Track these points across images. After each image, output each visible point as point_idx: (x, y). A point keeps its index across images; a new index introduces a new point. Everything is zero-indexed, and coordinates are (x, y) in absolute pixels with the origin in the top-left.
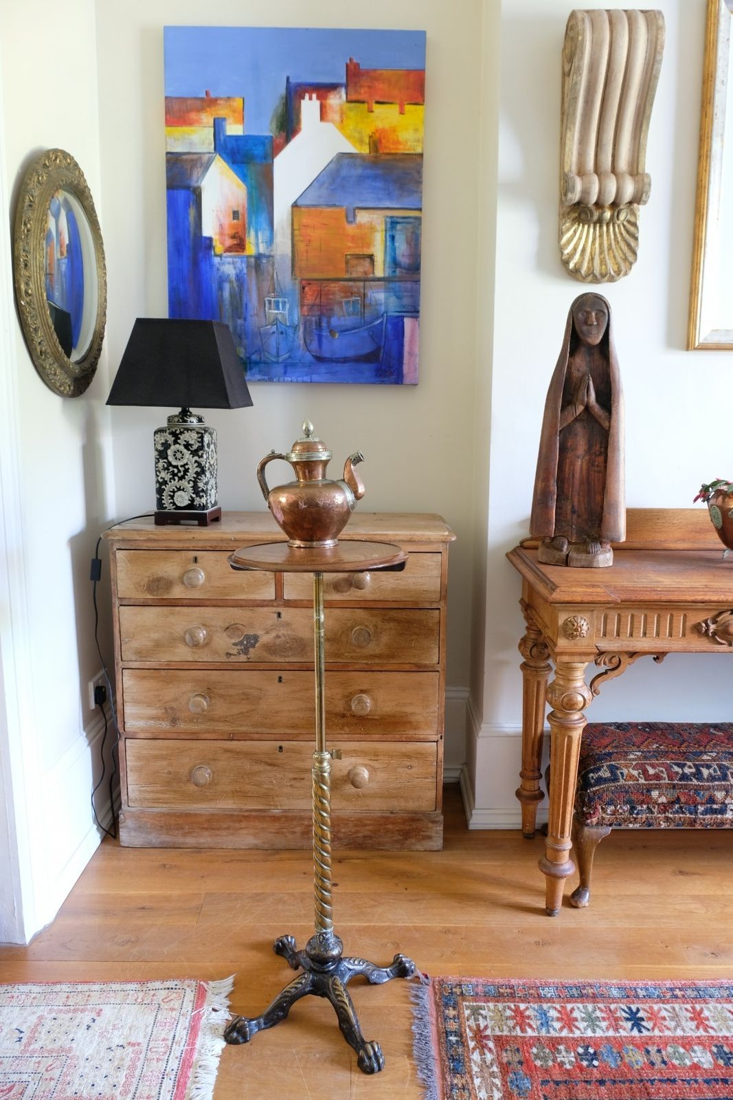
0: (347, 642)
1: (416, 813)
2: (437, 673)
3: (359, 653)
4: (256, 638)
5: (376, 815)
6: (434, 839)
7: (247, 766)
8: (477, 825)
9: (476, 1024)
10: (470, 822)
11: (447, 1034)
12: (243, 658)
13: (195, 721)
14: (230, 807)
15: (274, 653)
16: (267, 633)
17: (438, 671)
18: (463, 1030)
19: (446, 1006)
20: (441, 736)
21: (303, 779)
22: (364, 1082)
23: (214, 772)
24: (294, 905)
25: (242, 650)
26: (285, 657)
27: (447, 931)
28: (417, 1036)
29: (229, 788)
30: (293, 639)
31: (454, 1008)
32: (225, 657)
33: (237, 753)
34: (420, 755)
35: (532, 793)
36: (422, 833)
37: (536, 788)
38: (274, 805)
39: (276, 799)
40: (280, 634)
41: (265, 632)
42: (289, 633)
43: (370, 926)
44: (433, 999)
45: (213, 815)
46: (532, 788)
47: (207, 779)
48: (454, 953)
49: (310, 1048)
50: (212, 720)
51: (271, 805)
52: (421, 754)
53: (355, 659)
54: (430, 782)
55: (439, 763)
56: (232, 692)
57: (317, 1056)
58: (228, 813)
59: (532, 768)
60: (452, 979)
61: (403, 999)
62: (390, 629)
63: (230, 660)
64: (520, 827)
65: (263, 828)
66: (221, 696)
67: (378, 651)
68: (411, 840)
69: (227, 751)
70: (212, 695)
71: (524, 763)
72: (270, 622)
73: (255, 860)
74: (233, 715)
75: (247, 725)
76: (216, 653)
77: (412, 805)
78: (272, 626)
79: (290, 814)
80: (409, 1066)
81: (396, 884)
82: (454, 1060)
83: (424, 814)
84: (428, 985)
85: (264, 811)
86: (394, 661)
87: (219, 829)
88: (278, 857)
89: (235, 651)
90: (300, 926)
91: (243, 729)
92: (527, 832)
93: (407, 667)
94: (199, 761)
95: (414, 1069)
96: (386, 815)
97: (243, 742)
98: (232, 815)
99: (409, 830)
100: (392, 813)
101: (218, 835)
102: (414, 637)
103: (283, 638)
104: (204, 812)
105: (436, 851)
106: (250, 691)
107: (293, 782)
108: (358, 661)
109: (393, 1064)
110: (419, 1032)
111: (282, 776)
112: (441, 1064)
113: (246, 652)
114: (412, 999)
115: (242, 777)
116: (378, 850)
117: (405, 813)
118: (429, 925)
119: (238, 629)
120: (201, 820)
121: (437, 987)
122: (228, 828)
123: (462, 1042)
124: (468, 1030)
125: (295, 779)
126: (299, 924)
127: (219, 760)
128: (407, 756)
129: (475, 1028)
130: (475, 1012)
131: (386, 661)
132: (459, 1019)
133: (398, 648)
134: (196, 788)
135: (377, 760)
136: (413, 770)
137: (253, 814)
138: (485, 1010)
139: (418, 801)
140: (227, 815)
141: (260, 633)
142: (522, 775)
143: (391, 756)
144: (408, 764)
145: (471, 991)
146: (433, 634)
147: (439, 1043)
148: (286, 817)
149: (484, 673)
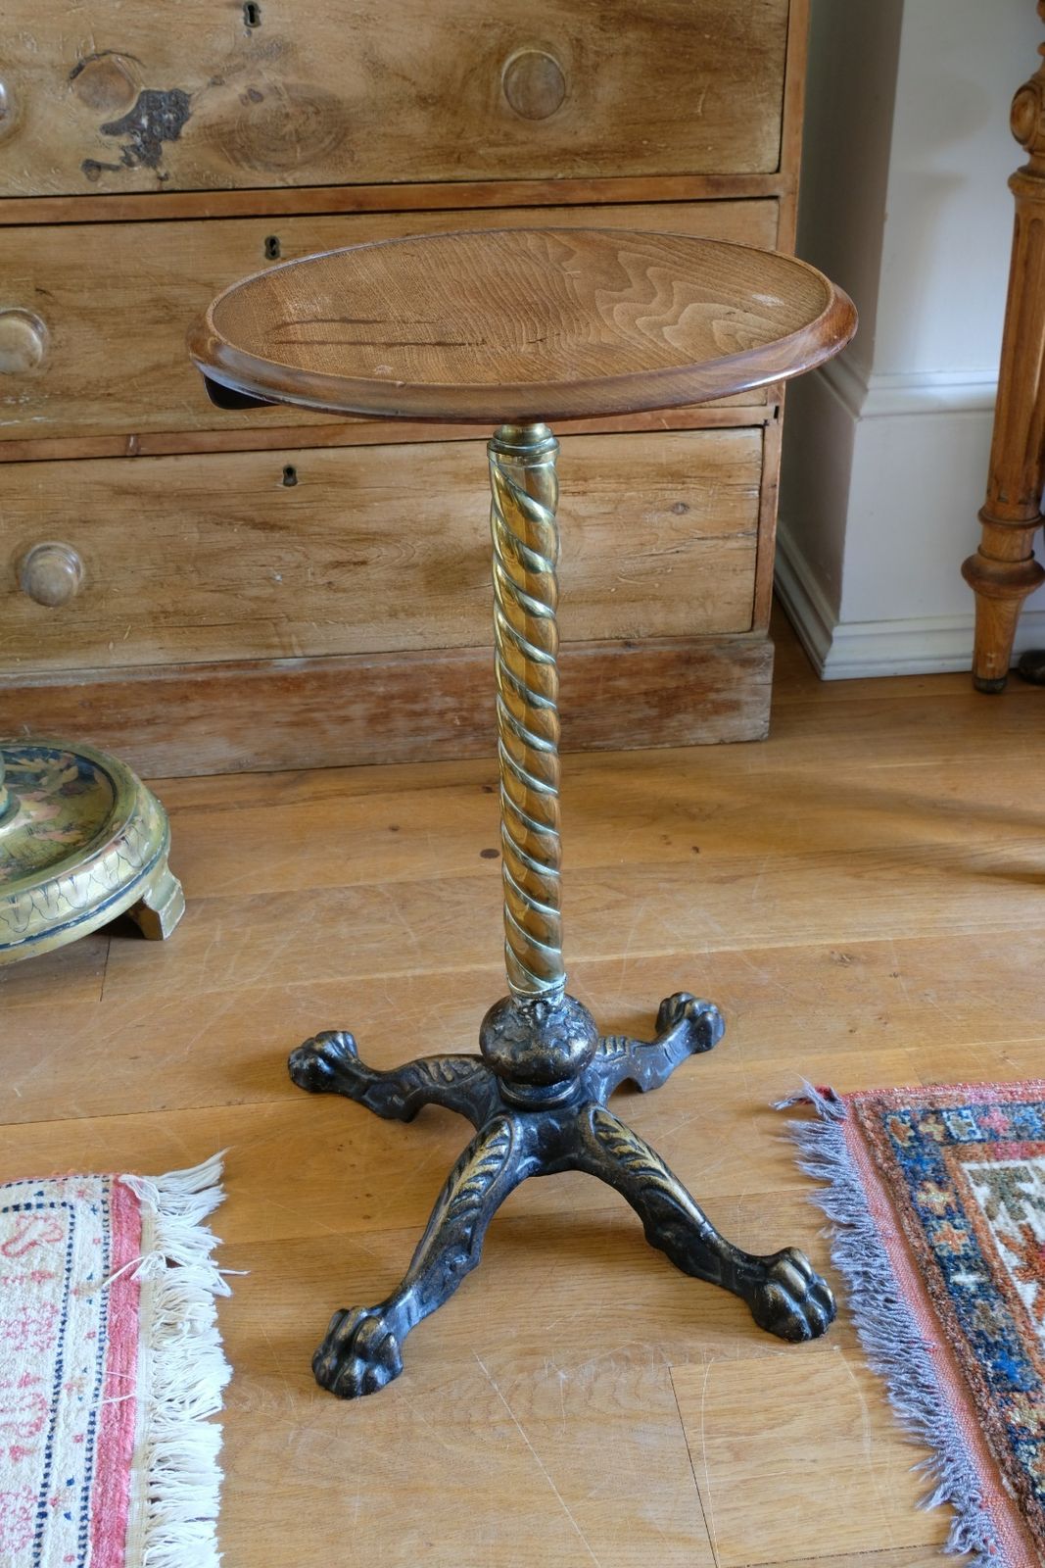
0: (486, 106)
1: (693, 639)
2: (772, 204)
3: (524, 143)
4: (180, 103)
5: (582, 653)
6: (746, 709)
7: (190, 533)
8: (845, 668)
9: (1021, 1227)
10: (828, 660)
11: (944, 1268)
12: (142, 178)
13: (9, 401)
14: (151, 660)
15: (247, 159)
16: (217, 82)
17: (775, 198)
18: (989, 1251)
19: (915, 1178)
20: (777, 409)
21: (364, 563)
22: (730, 1447)
23: (88, 560)
24: (382, 920)
25: (136, 148)
26: (283, 167)
27: (846, 958)
28: (857, 1284)
29: (141, 605)
30: (311, 103)
31: (941, 1185)
32: (84, 176)
33: (155, 498)
34: (712, 472)
35: (1016, 567)
36: (713, 696)
37: (1027, 554)
38: (283, 647)
39: (285, 627)
40: (261, 85)
41: (209, 79)
42: (292, 79)
43: (620, 962)
44: (866, 1161)
45: (101, 686)
46: (1017, 554)
47: (72, 583)
48: (884, 1018)
49: (533, 1352)
50: (67, 395)
51: (269, 646)
52: (716, 467)
53: (513, 167)
54: (740, 547)
55: (767, 492)
56: (118, 298)
57: (562, 1376)
58: (145, 678)
59: (1021, 496)
60: (907, 1094)
61: (781, 1170)
62: (626, 54)
63: (100, 187)
64: (966, 664)
65: (254, 715)
66: (85, 314)
67: (586, 137)
68: (680, 716)
69: (122, 491)
70: (54, 312)
71: (996, 480)
72: (224, 43)
73: (241, 805)
74: (130, 377)
75: (178, 407)
76: (48, 162)
77: (683, 619)
78: (230, 55)
79: (330, 669)
80: (856, 1382)
81: (665, 837)
82: (990, 1349)
83: (719, 641)
84: (841, 1120)
85: (252, 664)
86: (640, 168)
87: (122, 726)
88: (306, 790)
89: (110, 152)
90: (414, 977)
91: (167, 419)
92: (990, 676)
93: (678, 188)
94: (40, 530)
95: (880, 1391)
96: (611, 651)
97: (170, 460)
98: (158, 685)
99: (678, 688)
100: (628, 644)
101: (122, 744)
102: (703, 80)
103: (270, 103)
104: (70, 682)
105: (749, 742)
106: (176, 291)
107: (334, 575)
108: (523, 174)
109: (805, 1378)
110: (860, 1269)
111: (300, 557)
112: (953, 1364)
113: (149, 154)
114: (807, 1168)
115: (179, 569)
116: (586, 749)
117: (663, 644)
118: (791, 944)
119: (114, 71)
120: (67, 705)
121: (868, 1124)
122: (150, 722)
123: (997, 1288)
124: (1001, 1248)
125: (338, 564)
126: (409, 973)
127: (100, 522)
128: (674, 475)
129: (1020, 1238)
130: (1005, 1187)
131: (610, 171)
132: (963, 1217)
133: (652, 123)
134: (40, 611)
135: (584, 493)
136: (691, 518)
137: (222, 674)
138: (1031, 1180)
139: (702, 605)
140: (144, 684)
141: (191, 83)
142: (987, 517)
143: (623, 475)
144: (677, 497)
145: (974, 1128)
146: (766, 68)
147: (930, 1298)
148: (321, 677)
149: (882, 217)
